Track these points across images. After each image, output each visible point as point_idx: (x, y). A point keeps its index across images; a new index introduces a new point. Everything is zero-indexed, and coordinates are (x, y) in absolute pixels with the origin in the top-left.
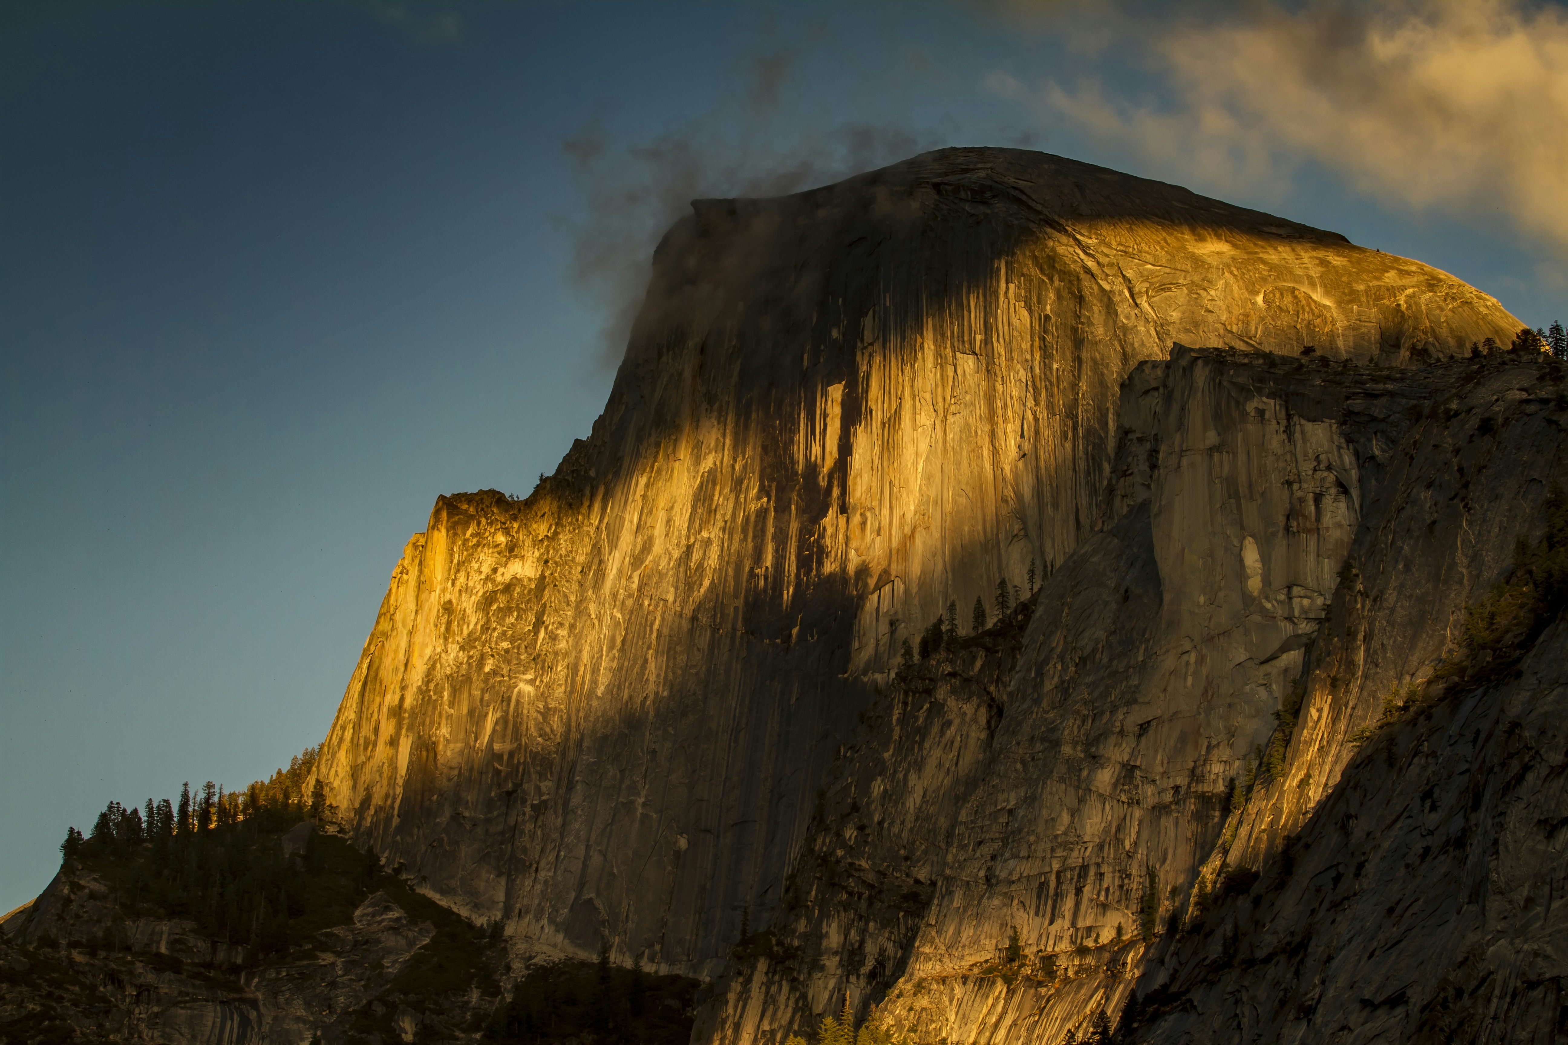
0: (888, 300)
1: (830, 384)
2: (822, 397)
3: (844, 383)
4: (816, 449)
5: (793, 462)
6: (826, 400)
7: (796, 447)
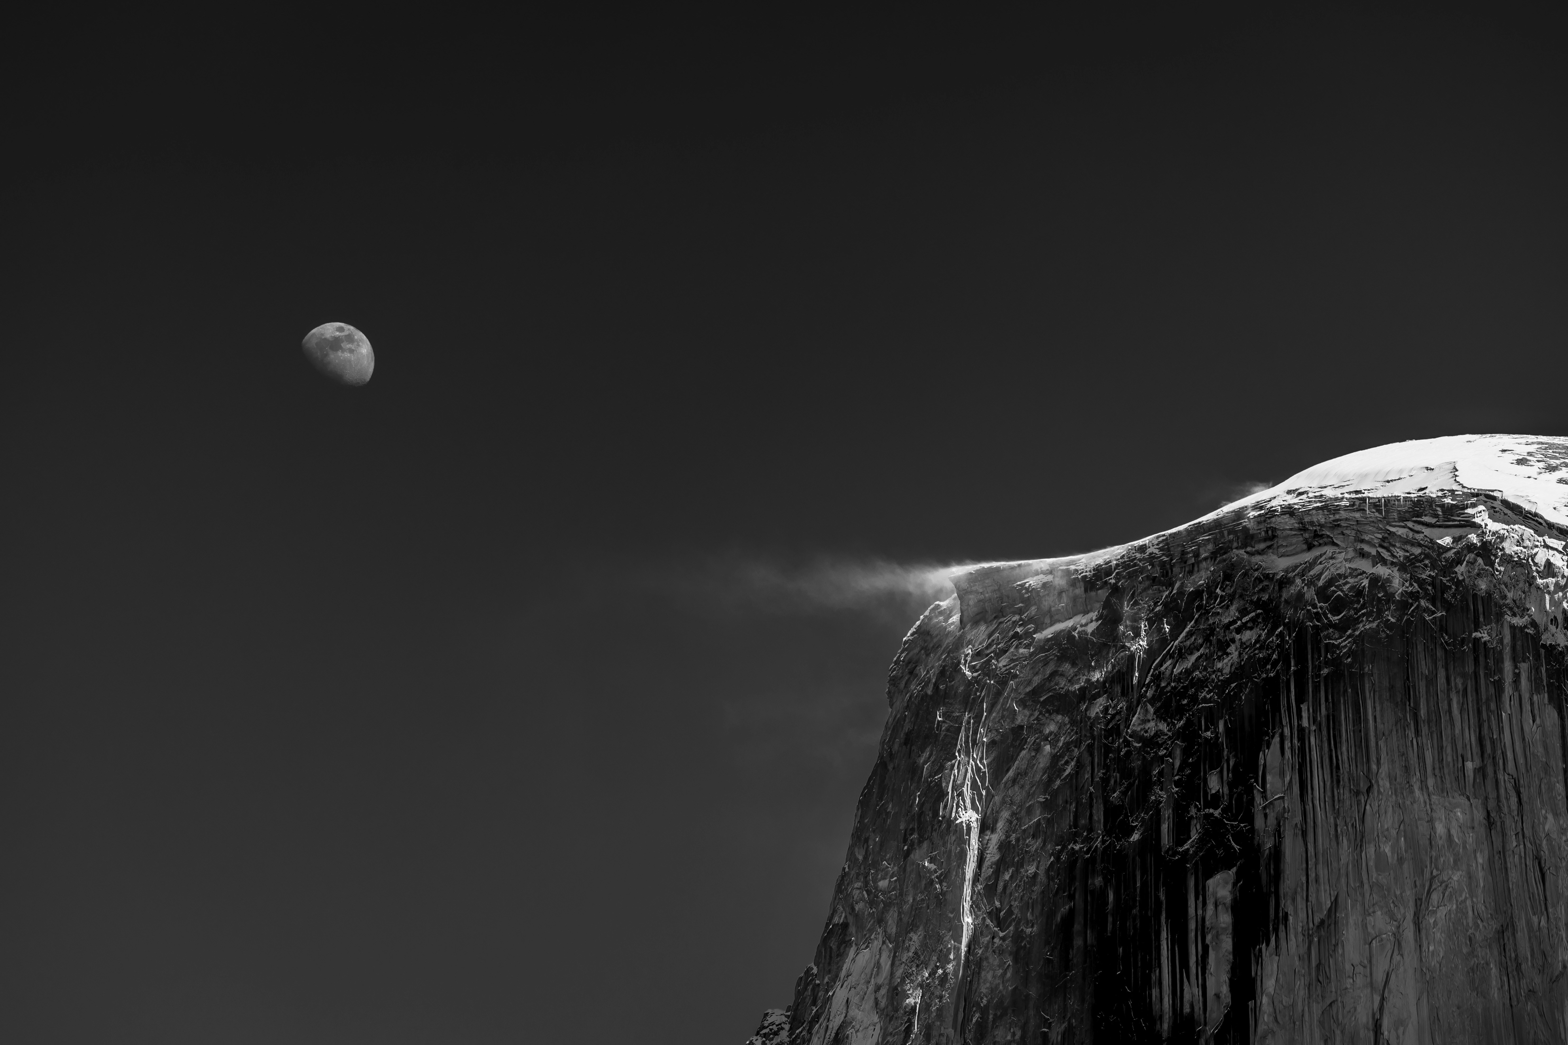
0: (1305, 715)
1: (1209, 875)
2: (1197, 898)
3: (1234, 869)
4: (1191, 992)
5: (1153, 1019)
6: (1204, 904)
7: (1155, 992)
